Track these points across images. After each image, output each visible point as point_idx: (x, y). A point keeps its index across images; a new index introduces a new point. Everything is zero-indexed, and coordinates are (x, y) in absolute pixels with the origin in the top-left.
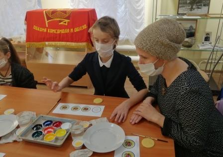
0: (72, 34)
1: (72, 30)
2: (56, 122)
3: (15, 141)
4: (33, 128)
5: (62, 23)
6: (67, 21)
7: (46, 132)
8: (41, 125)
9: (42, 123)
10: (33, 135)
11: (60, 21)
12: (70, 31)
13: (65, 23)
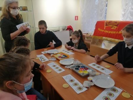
0: (117, 34)
1: (117, 32)
2: (86, 68)
3: (69, 68)
4: (77, 67)
5: (113, 28)
6: (116, 27)
7: (81, 70)
8: (80, 67)
9: (81, 66)
10: (75, 69)
11: (112, 27)
12: (116, 33)
13: (115, 28)
